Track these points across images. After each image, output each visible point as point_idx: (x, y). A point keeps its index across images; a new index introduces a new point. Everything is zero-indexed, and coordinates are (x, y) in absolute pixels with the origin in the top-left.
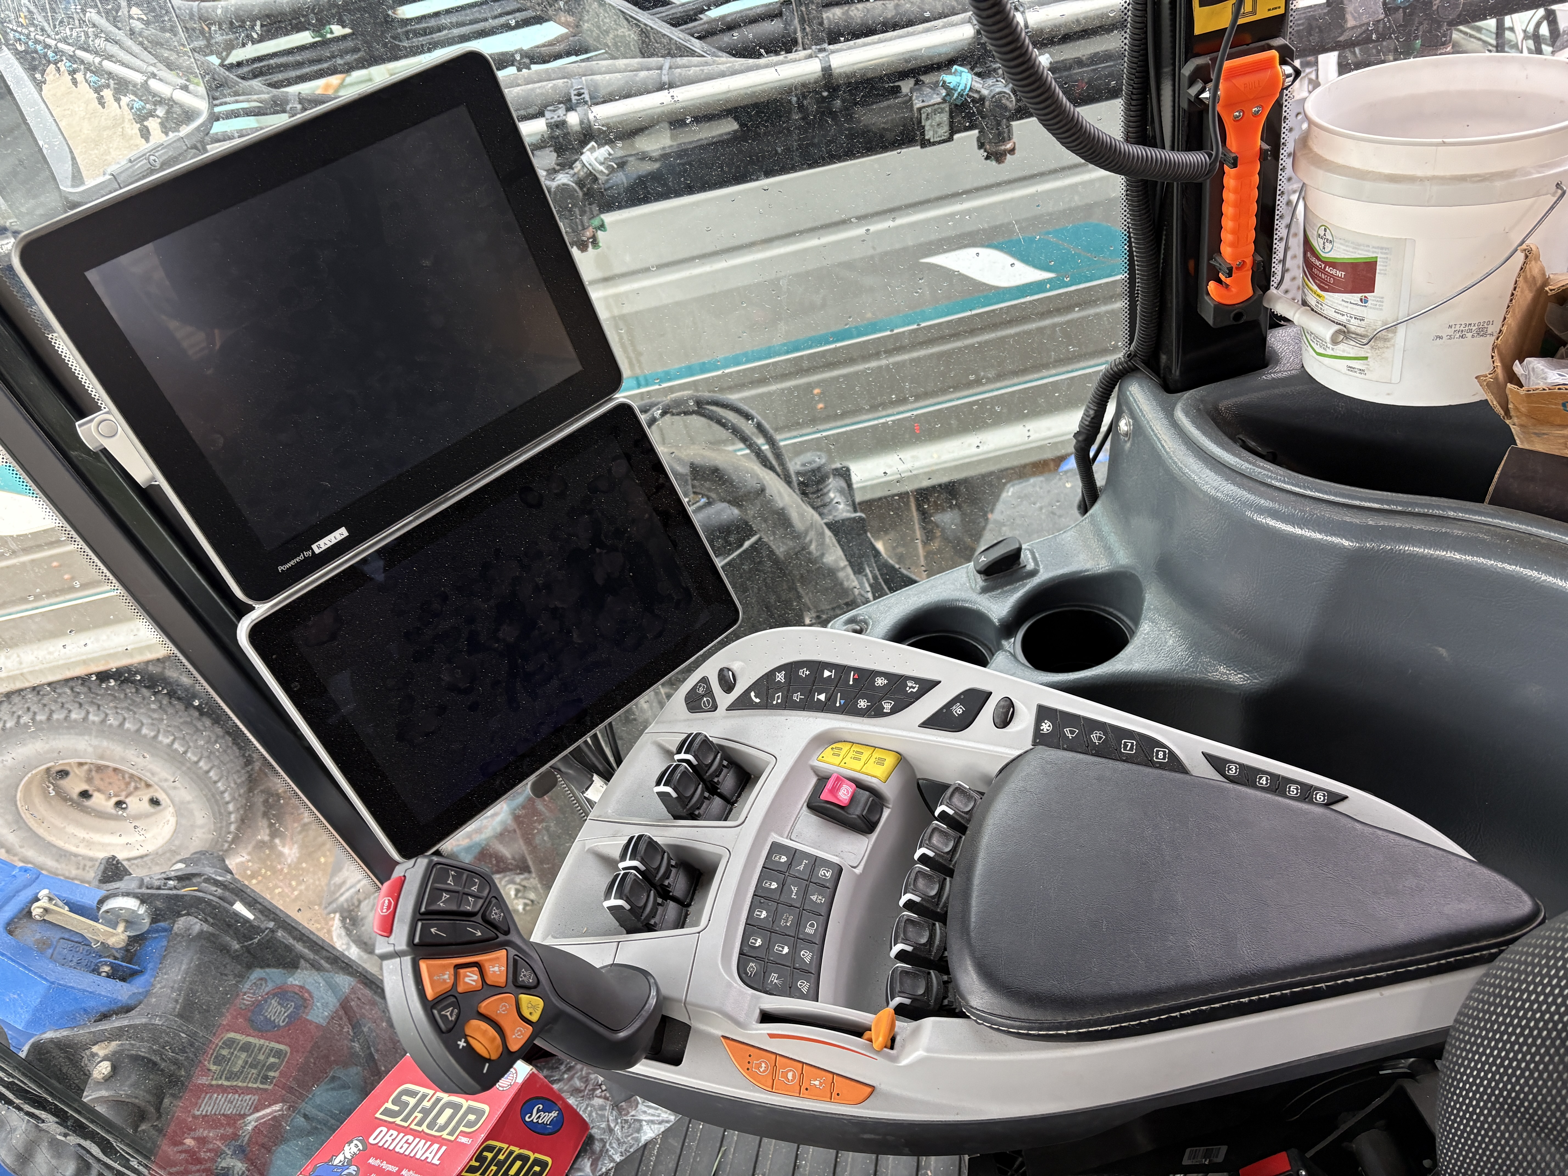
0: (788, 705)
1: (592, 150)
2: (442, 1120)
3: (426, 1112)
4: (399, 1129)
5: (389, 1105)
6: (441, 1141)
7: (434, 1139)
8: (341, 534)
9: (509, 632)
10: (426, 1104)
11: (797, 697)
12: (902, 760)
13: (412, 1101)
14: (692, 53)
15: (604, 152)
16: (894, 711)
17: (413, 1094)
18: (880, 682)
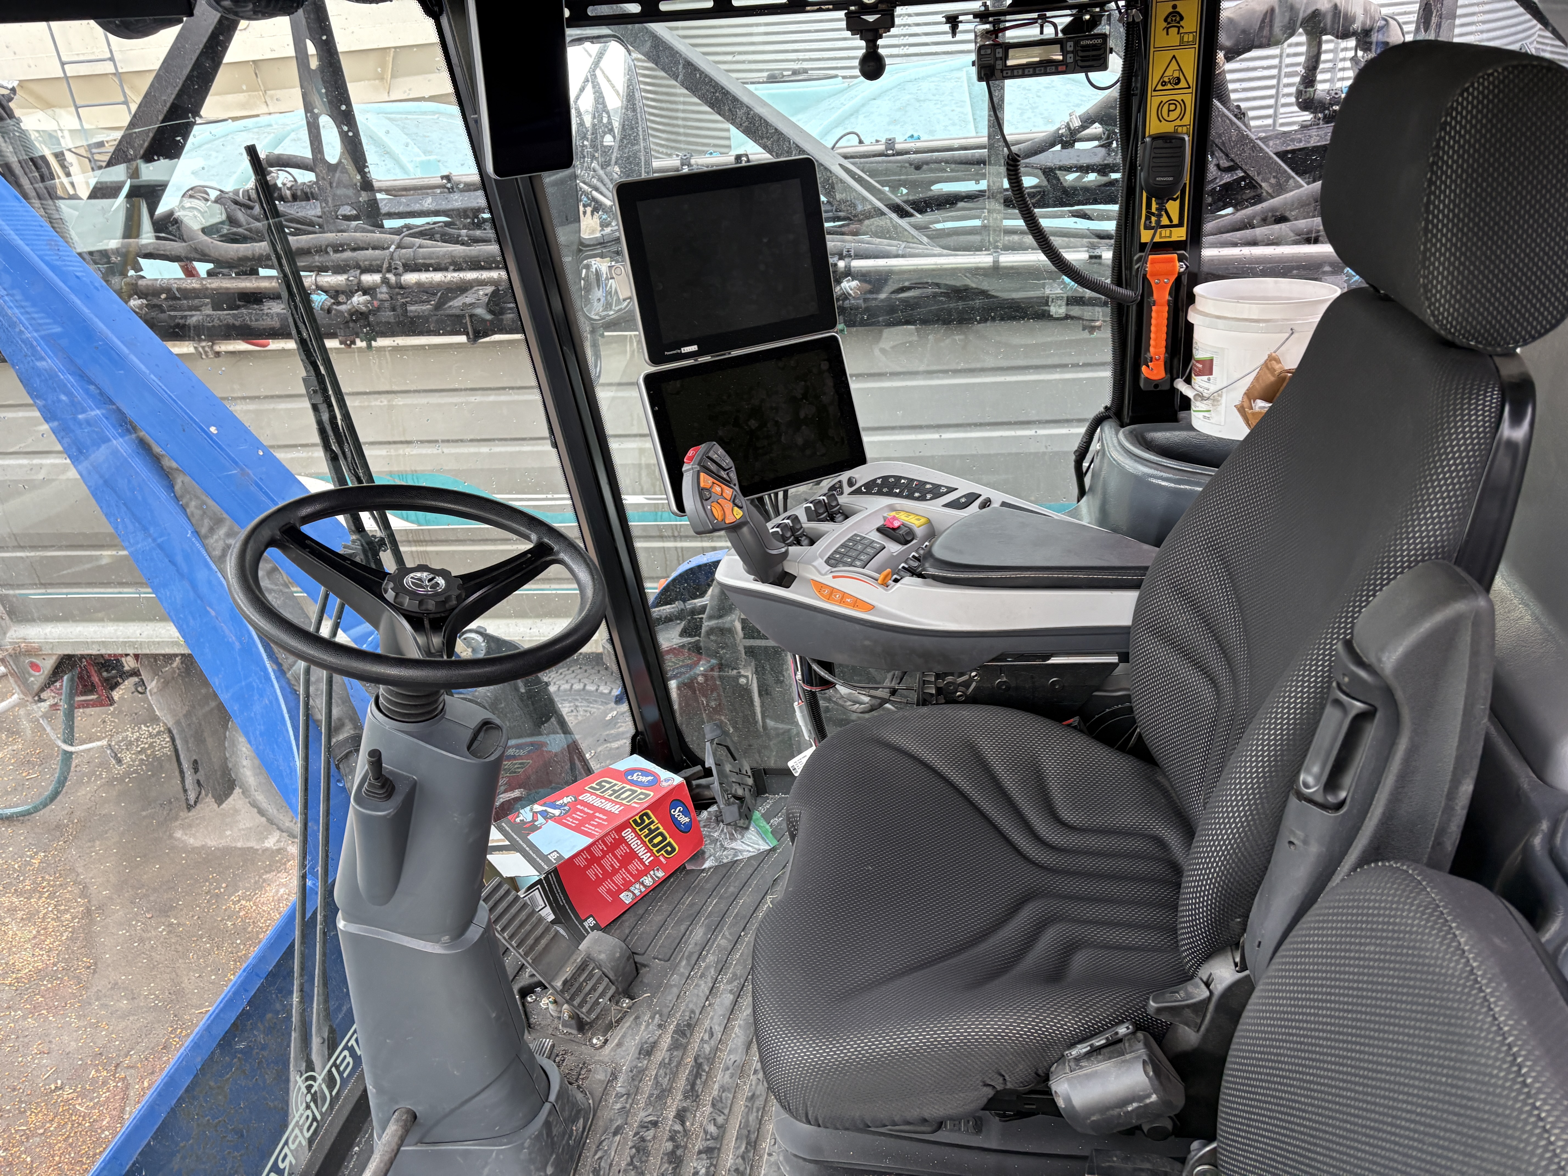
0: (880, 493)
1: (848, 281)
2: (623, 796)
3: (615, 792)
4: (597, 796)
5: (594, 785)
6: (621, 804)
7: (617, 803)
8: (694, 348)
9: (753, 424)
10: (616, 788)
11: (885, 490)
12: (929, 522)
13: (608, 786)
14: (921, 243)
15: (855, 283)
16: (931, 499)
17: (609, 783)
18: (928, 486)
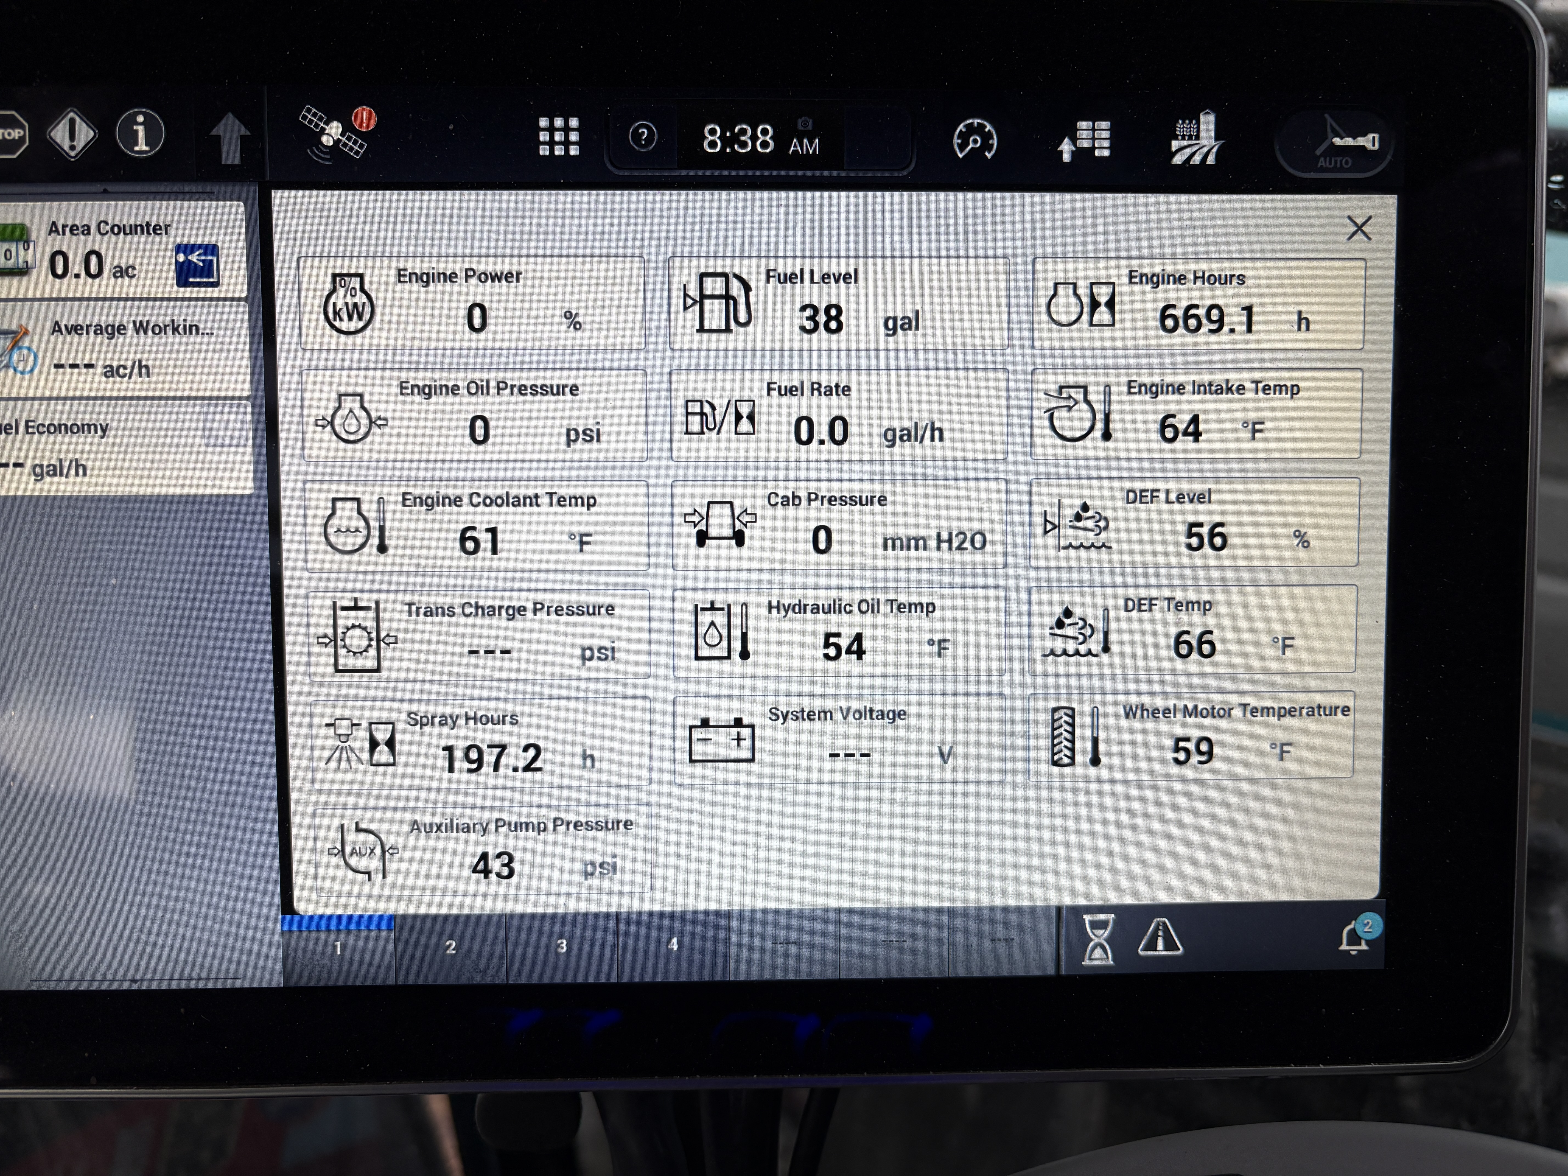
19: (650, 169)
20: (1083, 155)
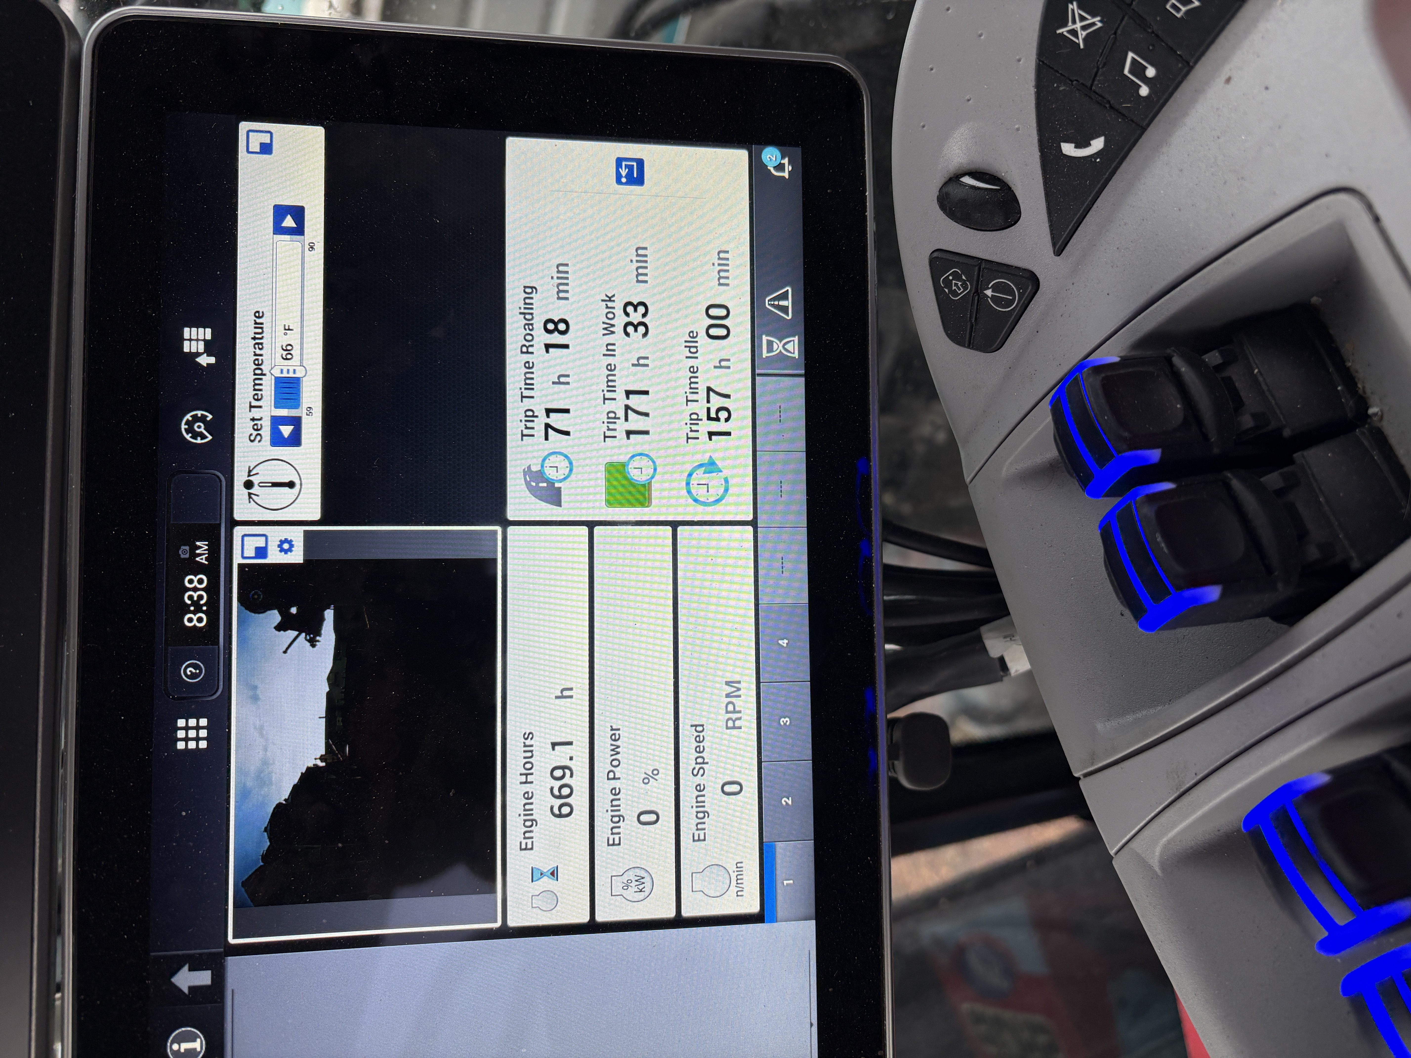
19: (218, 666)
20: (210, 348)
